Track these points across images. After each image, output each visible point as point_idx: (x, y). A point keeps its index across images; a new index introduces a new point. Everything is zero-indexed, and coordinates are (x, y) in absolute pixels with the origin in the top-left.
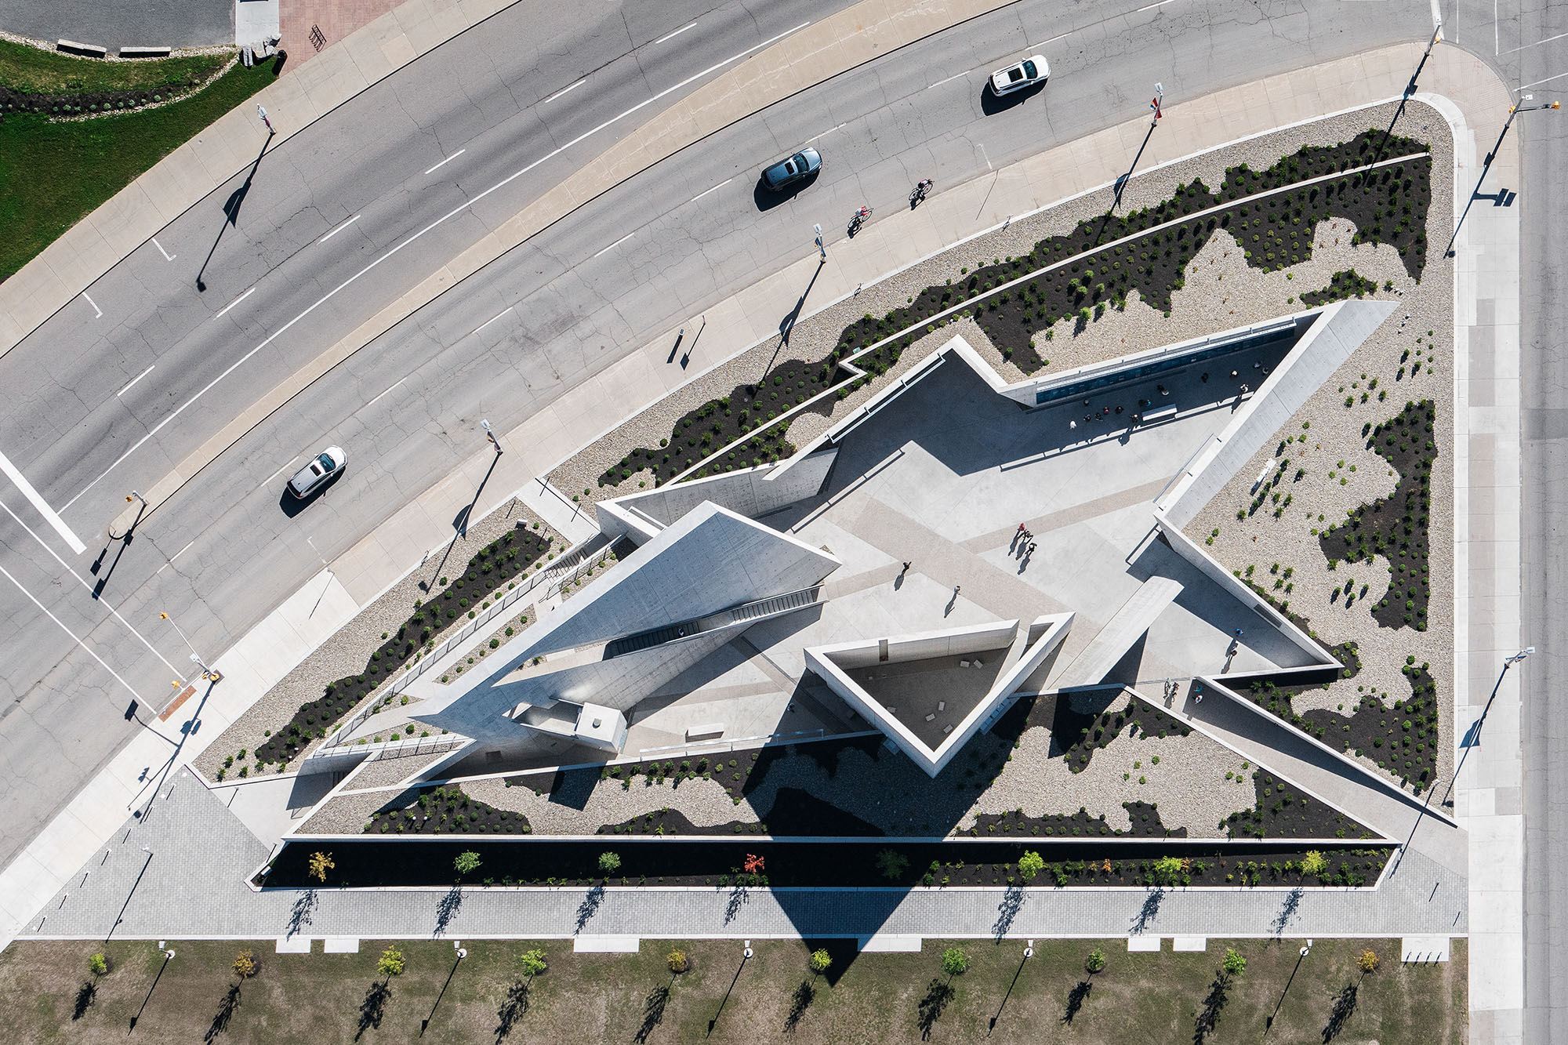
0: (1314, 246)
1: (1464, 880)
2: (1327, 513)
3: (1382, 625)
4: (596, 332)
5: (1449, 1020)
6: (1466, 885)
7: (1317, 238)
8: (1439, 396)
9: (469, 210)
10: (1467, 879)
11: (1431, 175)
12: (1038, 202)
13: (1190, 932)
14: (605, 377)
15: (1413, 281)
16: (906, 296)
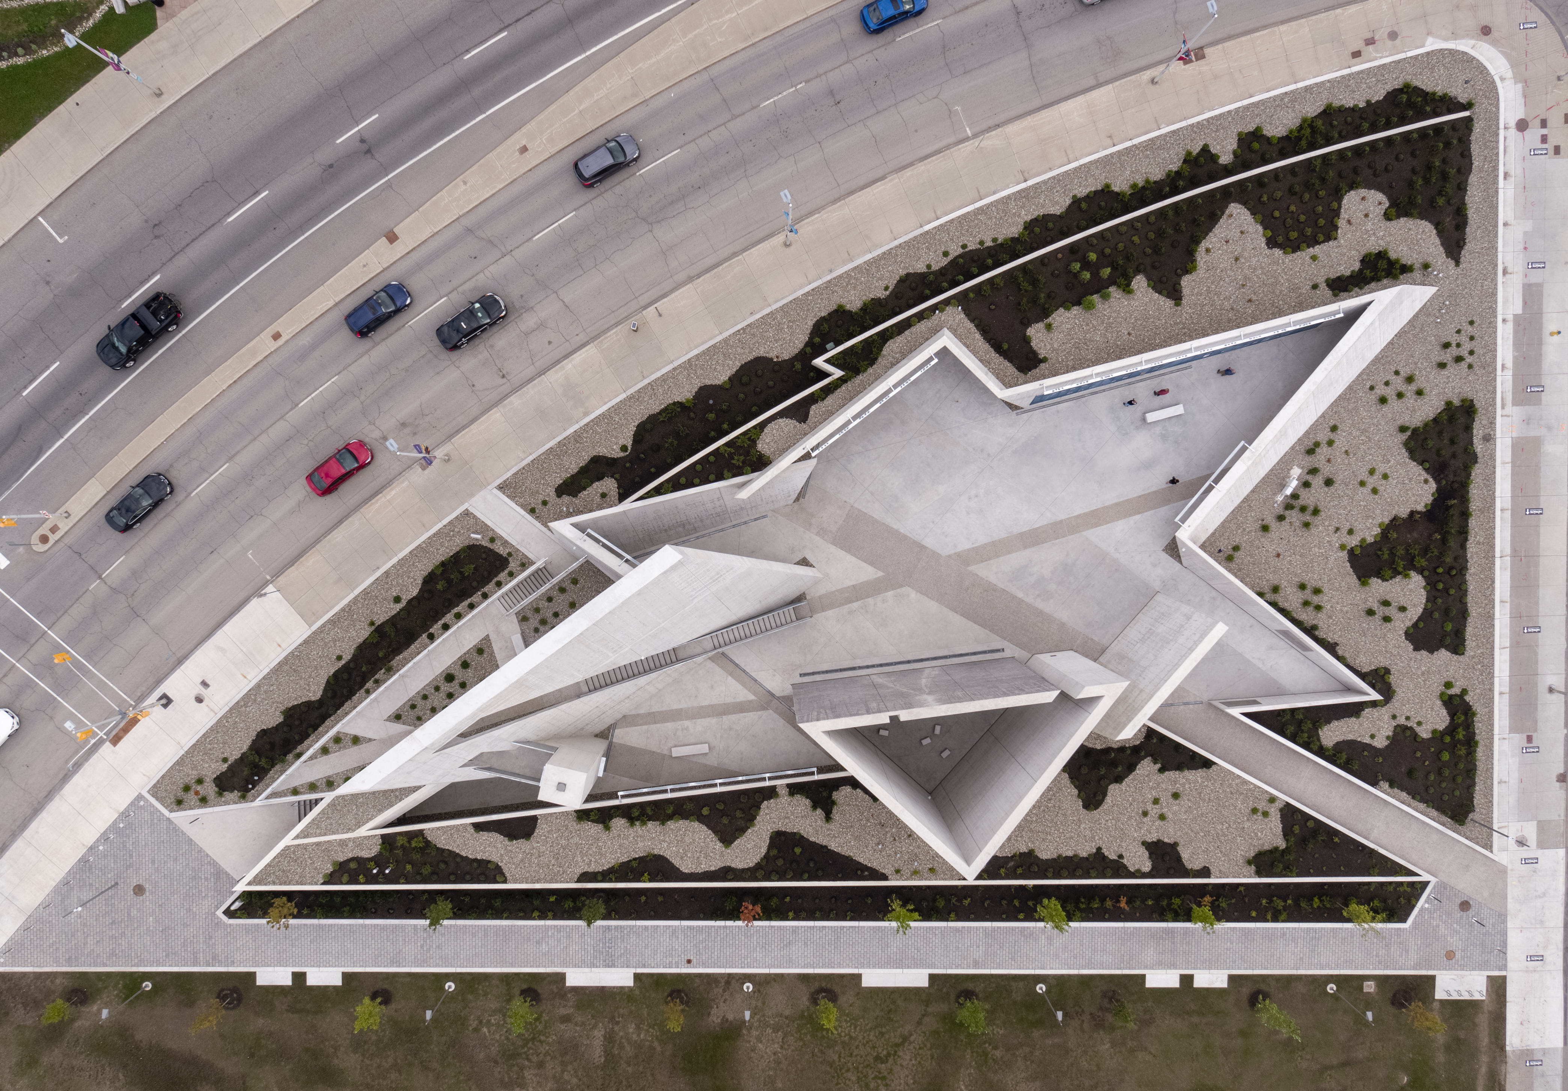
0: (1342, 223)
1: (1502, 917)
2: (1358, 526)
3: (1416, 649)
4: (541, 326)
5: (1484, 1058)
6: (1504, 921)
7: (1344, 215)
8: (1481, 394)
9: (389, 185)
10: (1506, 915)
11: (1473, 138)
12: (1026, 174)
13: (1210, 968)
14: (555, 376)
15: (1452, 263)
16: (883, 284)
